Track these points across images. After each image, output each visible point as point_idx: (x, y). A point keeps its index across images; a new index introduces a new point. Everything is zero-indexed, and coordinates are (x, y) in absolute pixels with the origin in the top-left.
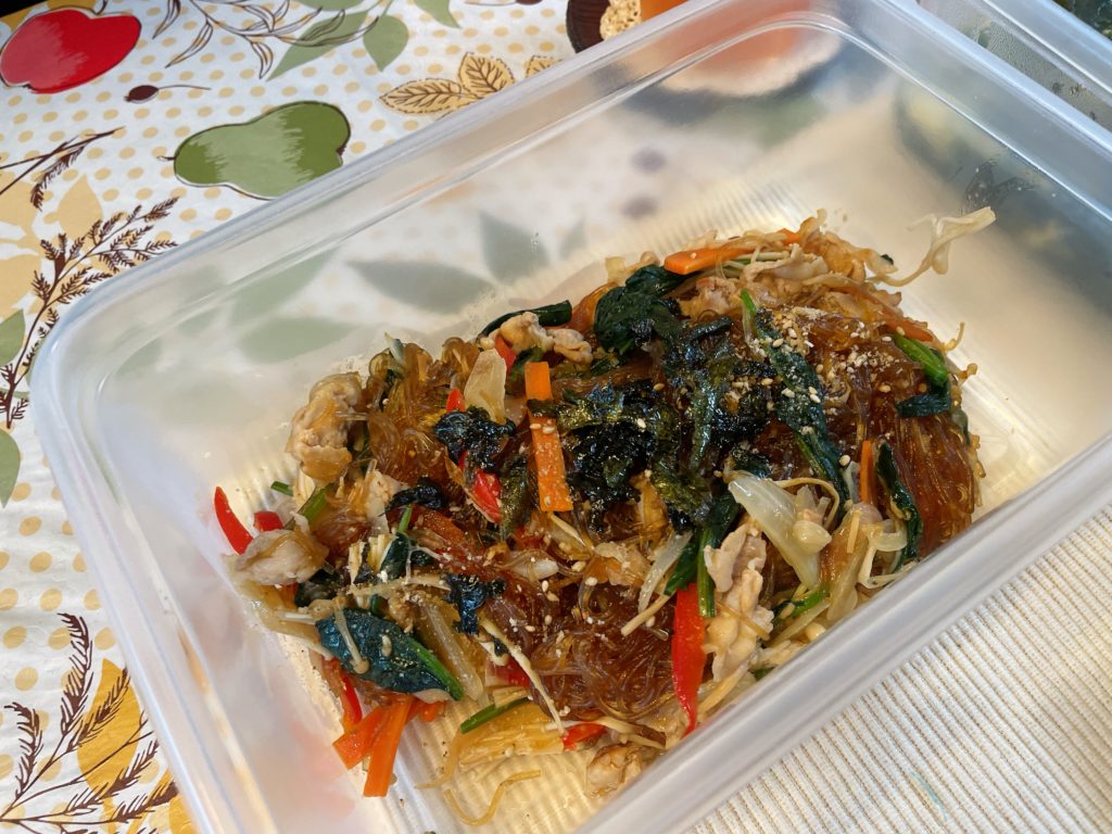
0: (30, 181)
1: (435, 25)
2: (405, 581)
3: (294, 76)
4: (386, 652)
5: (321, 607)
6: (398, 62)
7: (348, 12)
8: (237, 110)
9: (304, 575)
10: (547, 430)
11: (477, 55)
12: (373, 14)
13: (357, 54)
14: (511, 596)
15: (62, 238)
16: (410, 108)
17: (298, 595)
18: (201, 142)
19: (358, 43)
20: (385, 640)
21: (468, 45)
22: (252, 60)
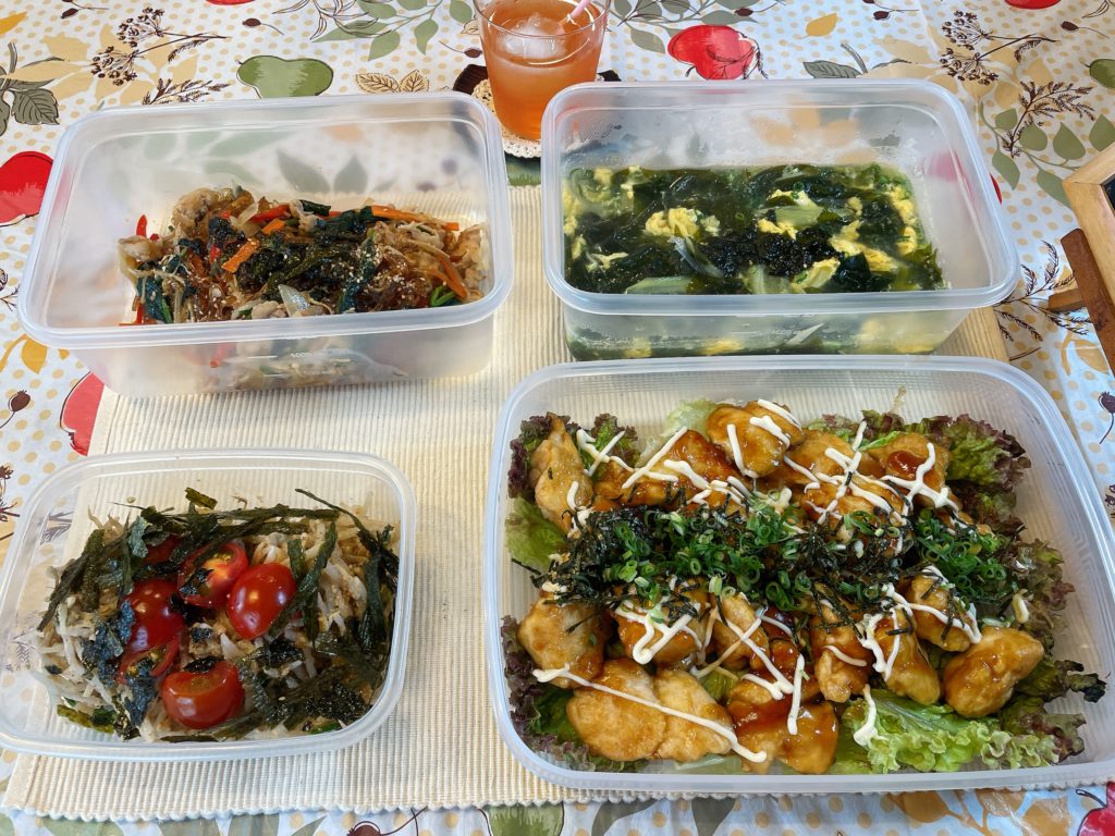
0: (174, 46)
1: (414, 48)
2: (171, 275)
3: (327, 44)
4: (152, 298)
5: (145, 274)
6: (379, 60)
7: (379, 21)
8: (286, 52)
9: (145, 258)
10: (253, 243)
11: (421, 73)
12: (389, 28)
13: (364, 47)
14: (201, 298)
15: (170, 81)
16: (365, 87)
17: (140, 267)
18: (260, 61)
19: (369, 41)
20: (154, 293)
21: (420, 66)
22: (313, 29)
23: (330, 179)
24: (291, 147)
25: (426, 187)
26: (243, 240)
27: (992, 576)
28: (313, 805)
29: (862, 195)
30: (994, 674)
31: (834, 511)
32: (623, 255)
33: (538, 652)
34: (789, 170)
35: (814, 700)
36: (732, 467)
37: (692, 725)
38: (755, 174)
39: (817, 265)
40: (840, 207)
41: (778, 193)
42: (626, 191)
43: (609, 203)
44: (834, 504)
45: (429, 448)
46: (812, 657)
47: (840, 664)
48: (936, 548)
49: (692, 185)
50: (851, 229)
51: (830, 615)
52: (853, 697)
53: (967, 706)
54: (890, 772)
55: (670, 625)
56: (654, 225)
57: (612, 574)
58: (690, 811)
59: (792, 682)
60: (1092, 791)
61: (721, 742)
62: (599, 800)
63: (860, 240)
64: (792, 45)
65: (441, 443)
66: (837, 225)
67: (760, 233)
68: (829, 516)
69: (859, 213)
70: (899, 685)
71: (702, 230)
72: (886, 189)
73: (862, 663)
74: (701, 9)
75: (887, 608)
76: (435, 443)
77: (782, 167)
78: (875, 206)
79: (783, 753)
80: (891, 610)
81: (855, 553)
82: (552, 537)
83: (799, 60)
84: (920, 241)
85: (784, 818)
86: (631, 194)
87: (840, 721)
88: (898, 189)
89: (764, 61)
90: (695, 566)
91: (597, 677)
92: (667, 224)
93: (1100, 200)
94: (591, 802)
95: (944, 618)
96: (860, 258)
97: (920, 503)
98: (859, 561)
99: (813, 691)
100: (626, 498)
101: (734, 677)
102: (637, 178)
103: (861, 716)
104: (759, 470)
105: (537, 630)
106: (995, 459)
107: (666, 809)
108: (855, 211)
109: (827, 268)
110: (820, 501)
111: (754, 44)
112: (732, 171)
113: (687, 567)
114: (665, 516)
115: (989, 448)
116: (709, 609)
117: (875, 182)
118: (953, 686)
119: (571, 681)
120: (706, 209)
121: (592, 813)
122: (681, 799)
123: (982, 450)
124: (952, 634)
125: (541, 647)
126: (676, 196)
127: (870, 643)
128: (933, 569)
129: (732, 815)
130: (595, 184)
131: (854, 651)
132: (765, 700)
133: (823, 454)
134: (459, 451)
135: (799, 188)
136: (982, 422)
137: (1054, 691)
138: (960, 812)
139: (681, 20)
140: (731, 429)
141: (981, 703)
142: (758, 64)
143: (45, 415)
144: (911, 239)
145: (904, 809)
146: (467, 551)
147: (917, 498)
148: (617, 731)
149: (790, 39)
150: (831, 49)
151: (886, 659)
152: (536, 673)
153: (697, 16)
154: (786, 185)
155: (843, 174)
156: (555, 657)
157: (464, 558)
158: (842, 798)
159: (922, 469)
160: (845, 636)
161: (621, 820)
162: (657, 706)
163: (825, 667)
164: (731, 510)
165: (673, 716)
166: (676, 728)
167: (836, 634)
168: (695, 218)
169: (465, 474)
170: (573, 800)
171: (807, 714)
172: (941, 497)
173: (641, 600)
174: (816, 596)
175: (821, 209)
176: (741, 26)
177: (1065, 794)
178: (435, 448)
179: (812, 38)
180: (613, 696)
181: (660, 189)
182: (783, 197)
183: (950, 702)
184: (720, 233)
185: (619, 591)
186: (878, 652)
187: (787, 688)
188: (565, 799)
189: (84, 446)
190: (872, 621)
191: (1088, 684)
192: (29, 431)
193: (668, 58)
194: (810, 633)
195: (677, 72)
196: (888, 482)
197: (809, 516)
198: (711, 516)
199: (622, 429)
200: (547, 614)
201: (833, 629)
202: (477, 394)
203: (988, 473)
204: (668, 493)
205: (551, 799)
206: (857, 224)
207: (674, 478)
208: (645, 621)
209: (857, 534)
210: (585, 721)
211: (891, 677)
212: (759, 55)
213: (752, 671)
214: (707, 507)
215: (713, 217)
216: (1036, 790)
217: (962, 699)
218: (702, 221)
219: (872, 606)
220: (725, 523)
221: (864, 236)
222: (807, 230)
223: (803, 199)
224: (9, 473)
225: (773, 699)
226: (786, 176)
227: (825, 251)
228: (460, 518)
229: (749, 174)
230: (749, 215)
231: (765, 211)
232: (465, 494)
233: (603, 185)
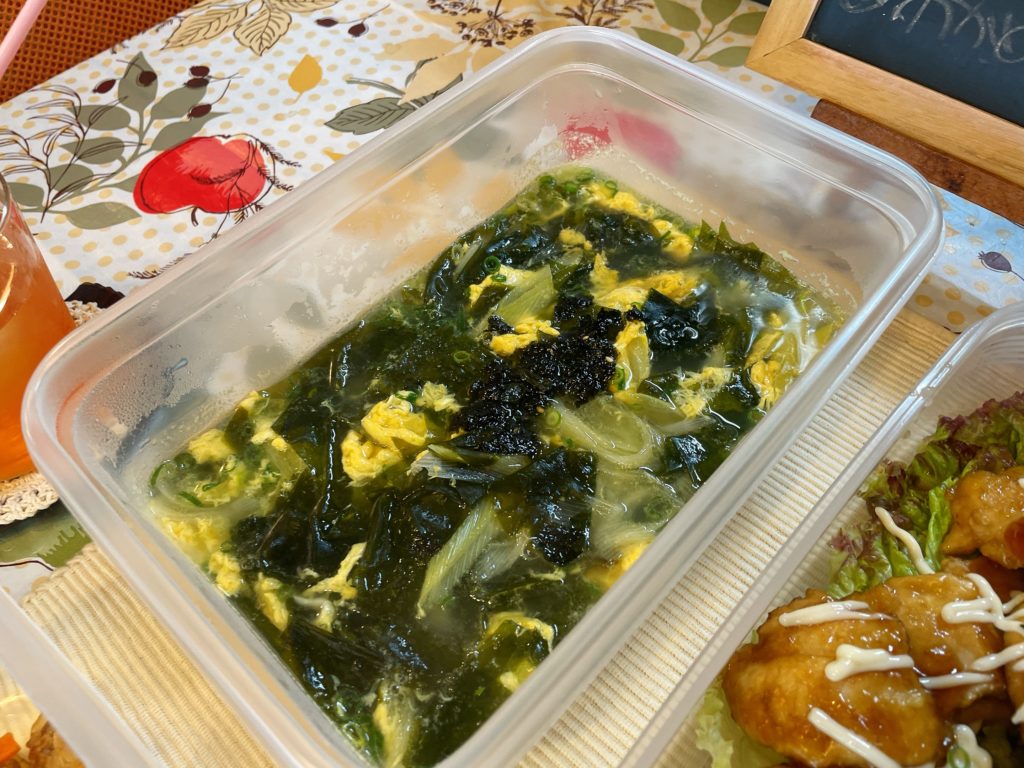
29: (569, 220)
32: (357, 552)
34: (457, 252)
38: (422, 287)
39: (620, 345)
40: (561, 254)
41: (476, 292)
42: (268, 442)
43: (257, 483)
49: (355, 361)
50: (601, 271)
56: (359, 462)
63: (625, 276)
64: (291, 114)
66: (581, 274)
67: (508, 359)
69: (588, 245)
71: (432, 415)
72: (584, 197)
74: (141, 137)
77: (446, 255)
78: (597, 225)
83: (317, 123)
84: (686, 229)
86: (280, 443)
88: (595, 187)
89: (278, 150)
92: (377, 445)
93: (818, 54)
96: (655, 297)
102: (265, 412)
108: (581, 246)
109: (634, 342)
111: (248, 139)
112: (389, 301)
117: (564, 196)
120: (408, 381)
126: (347, 393)
130: (208, 470)
135: (494, 266)
139: (125, 164)
140: (820, 719)
142: (275, 157)
144: (675, 233)
149: (286, 110)
150: (339, 92)
153: (143, 149)
154: (474, 272)
155: (520, 212)
168: (406, 406)
175: (546, 271)
176: (210, 128)
179: (307, 94)
181: (317, 404)
182: (487, 290)
184: (458, 400)
193: (149, 219)
195: (179, 229)
206: (600, 261)
212: (264, 146)
215: (428, 384)
218: (420, 402)
221: (624, 269)
222: (559, 310)
223: (512, 276)
226: (461, 262)
227: (612, 322)
229: (415, 292)
230: (468, 344)
231: (484, 324)
233: (222, 462)
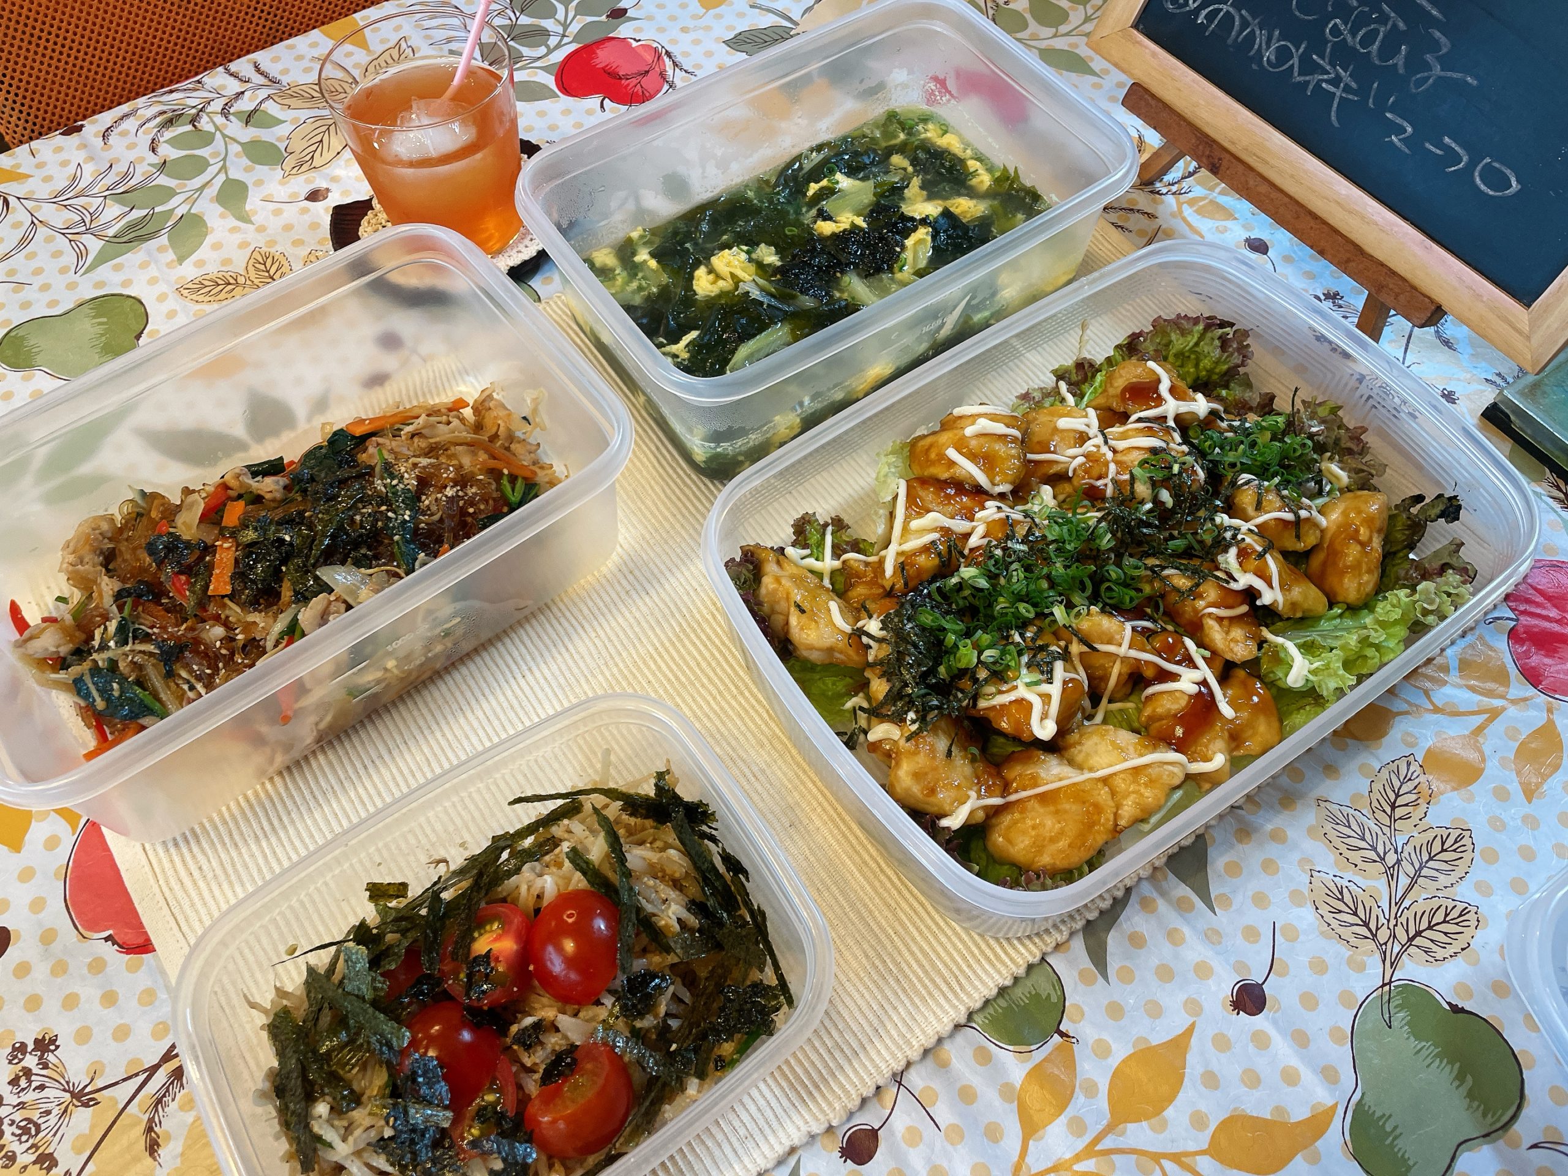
1: (233, 222)
2: (128, 648)
3: (104, 272)
4: (116, 694)
5: (75, 670)
6: (194, 257)
7: (157, 210)
8: (53, 303)
9: (64, 650)
10: (226, 545)
11: (264, 249)
12: (179, 212)
13: (161, 249)
14: (196, 652)
16: (200, 298)
17: (62, 664)
18: (21, 332)
19: (163, 240)
20: (115, 686)
21: (258, 241)
22: (70, 258)
23: (239, 431)
24: (149, 416)
25: (377, 380)
26: (208, 549)
27: (1298, 453)
28: (780, 1150)
29: (901, 149)
30: (1363, 545)
31: (1118, 473)
32: (694, 334)
33: (932, 799)
34: (807, 157)
35: (1226, 671)
36: (979, 493)
37: (1136, 771)
38: (773, 180)
39: (909, 242)
40: (887, 173)
41: (813, 188)
42: (645, 261)
43: (634, 285)
44: (1112, 467)
45: (613, 675)
46: (1195, 630)
47: (1226, 622)
48: (1231, 457)
49: (714, 222)
50: (914, 188)
51: (1182, 582)
52: (1260, 647)
53: (1359, 590)
54: (1351, 688)
55: (1050, 681)
56: (704, 284)
57: (949, 668)
58: (1171, 876)
59: (1196, 667)
60: (1496, 614)
61: (1176, 770)
62: (1079, 924)
63: (930, 197)
64: (696, 29)
65: (624, 661)
66: (897, 191)
67: (823, 239)
68: (1115, 482)
69: (910, 169)
70: (1294, 605)
71: (760, 266)
72: (920, 133)
73: (1244, 608)
74: (565, 30)
75: (1234, 537)
76: (617, 665)
77: (798, 158)
78: (921, 155)
79: (1233, 745)
80: (1240, 537)
81: (1163, 503)
82: (834, 684)
83: (717, 40)
84: (990, 170)
85: (1261, 821)
86: (653, 264)
87: (1259, 678)
88: (930, 126)
89: (679, 59)
90: (1025, 610)
91: (1006, 790)
92: (718, 277)
93: (1139, 43)
94: (1072, 934)
95: (1289, 516)
96: (947, 214)
97: (1184, 424)
98: (1173, 511)
99: (1219, 664)
100: (900, 585)
101: (1130, 705)
102: (645, 244)
103: (1280, 659)
104: (1010, 478)
105: (917, 776)
106: (1217, 343)
107: (1146, 889)
108: (905, 169)
109: (921, 241)
110: (1095, 472)
111: (655, 45)
112: (747, 186)
113: (1017, 615)
114: (954, 580)
115: (1200, 339)
116: (1067, 647)
117: (903, 130)
118: (1332, 580)
119: (985, 808)
120: (750, 241)
121: (1078, 945)
122: (1155, 869)
123: (1197, 344)
124: (1304, 529)
125: (933, 791)
126: (704, 242)
127: (1244, 580)
128: (1245, 477)
129: (1212, 852)
130: (604, 271)
131: (1230, 601)
132: (1183, 702)
133: (1056, 430)
134: (652, 657)
135: (832, 172)
136: (1179, 316)
137: (1413, 534)
138: (1405, 707)
139: (550, 51)
140: (952, 453)
141: (1369, 580)
142: (675, 64)
143: (48, 937)
144: (980, 171)
145: (1355, 738)
146: (744, 761)
147: (1178, 418)
148: (1062, 833)
149: (691, 24)
150: (741, 15)
151: (1271, 586)
152: (944, 823)
153: (566, 40)
154: (816, 174)
155: (864, 136)
156: (953, 793)
157: (747, 771)
158: (1297, 765)
159: (1164, 388)
160: (1211, 592)
161: (1112, 933)
162: (1087, 775)
163: (1216, 633)
164: (1021, 531)
165: (1111, 775)
166: (1121, 784)
167: (1200, 596)
168: (744, 256)
169: (677, 678)
170: (1054, 944)
171: (1230, 692)
172: (1201, 405)
173: (999, 675)
174: (1154, 572)
175: (870, 184)
176: (624, 31)
177: (1477, 632)
178: (620, 671)
179: (712, 12)
180: (1036, 796)
181: (682, 244)
182: (822, 189)
183: (1340, 598)
184: (781, 259)
185: (966, 683)
186: (1259, 584)
187: (1197, 675)
188: (1044, 949)
189: (140, 941)
190: (1230, 559)
191: (1441, 507)
192: (41, 970)
193: (565, 101)
194: (1171, 615)
195: (590, 112)
196: (1140, 420)
197: (1094, 495)
198: (1005, 549)
199: (826, 525)
200: (916, 753)
201: (1194, 593)
202: (624, 582)
203: (1217, 362)
204: (939, 554)
205: (1031, 960)
206: (916, 182)
207: (935, 536)
208: (1022, 692)
209: (1154, 484)
210: (1022, 846)
211: (1285, 601)
212: (668, 54)
213: (1149, 683)
214: (994, 543)
215: (763, 245)
216: (1453, 643)
217: (1351, 587)
218: (754, 256)
219: (1221, 545)
220: (1024, 548)
221: (931, 191)
222: (872, 211)
223: (843, 182)
224: (53, 1041)
225: (1190, 696)
226: (808, 165)
227: (908, 225)
228: (709, 730)
229: (767, 182)
230: (798, 224)
231: (814, 212)
232: (694, 700)
233: (613, 270)
